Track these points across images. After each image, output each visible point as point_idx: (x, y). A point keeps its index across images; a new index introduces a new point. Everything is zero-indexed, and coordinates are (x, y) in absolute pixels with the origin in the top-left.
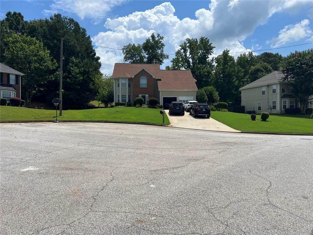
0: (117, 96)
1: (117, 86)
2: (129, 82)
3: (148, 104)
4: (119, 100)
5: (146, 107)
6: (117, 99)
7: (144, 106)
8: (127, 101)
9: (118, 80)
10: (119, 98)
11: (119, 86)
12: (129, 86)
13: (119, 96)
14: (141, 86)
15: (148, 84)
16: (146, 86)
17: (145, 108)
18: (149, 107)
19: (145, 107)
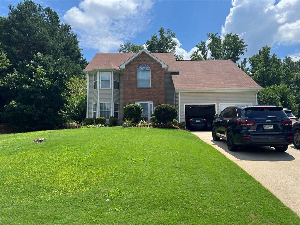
0: (93, 105)
1: (93, 87)
2: (115, 79)
3: (152, 120)
4: (95, 114)
5: (147, 126)
6: (93, 112)
7: (143, 123)
8: (112, 114)
9: (96, 75)
10: (95, 109)
11: (96, 87)
12: (117, 85)
13: (95, 105)
14: (140, 85)
15: (153, 80)
16: (148, 85)
17: (145, 128)
18: (154, 126)
19: (144, 126)
